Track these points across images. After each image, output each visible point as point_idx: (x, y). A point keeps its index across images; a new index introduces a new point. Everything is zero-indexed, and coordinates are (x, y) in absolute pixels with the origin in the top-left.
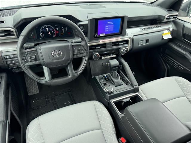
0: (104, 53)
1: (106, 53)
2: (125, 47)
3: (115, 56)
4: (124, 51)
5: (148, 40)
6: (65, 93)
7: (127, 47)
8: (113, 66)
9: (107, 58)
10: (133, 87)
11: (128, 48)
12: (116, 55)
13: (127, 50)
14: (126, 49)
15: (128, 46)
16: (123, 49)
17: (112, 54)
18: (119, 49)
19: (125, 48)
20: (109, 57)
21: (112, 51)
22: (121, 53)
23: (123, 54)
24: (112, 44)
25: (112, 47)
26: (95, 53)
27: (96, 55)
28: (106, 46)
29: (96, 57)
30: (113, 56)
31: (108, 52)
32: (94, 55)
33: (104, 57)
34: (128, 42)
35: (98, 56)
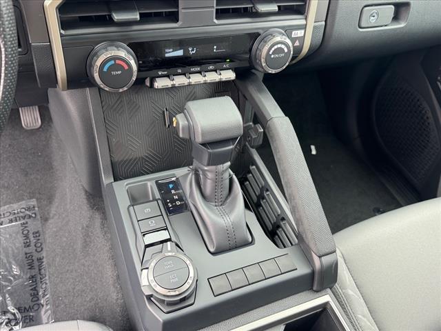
0: (171, 53)
1: (180, 53)
2: (288, 31)
3: (229, 75)
4: (280, 50)
5: (407, 5)
6: (11, 221)
7: (300, 33)
8: (209, 138)
9: (182, 87)
10: (310, 261)
11: (302, 39)
12: (235, 70)
13: (298, 50)
14: (293, 40)
15: (304, 27)
16: (278, 39)
17: (217, 61)
18: (254, 36)
20: (196, 79)
21: (215, 47)
22: (264, 65)
23: (273, 71)
24: (217, 5)
25: (215, 21)
26: (107, 51)
27: (113, 62)
28: (178, 12)
29: (114, 73)
30: (220, 74)
31: (191, 53)
32: (98, 63)
33: (168, 76)
34: (306, 3)
35: (126, 68)
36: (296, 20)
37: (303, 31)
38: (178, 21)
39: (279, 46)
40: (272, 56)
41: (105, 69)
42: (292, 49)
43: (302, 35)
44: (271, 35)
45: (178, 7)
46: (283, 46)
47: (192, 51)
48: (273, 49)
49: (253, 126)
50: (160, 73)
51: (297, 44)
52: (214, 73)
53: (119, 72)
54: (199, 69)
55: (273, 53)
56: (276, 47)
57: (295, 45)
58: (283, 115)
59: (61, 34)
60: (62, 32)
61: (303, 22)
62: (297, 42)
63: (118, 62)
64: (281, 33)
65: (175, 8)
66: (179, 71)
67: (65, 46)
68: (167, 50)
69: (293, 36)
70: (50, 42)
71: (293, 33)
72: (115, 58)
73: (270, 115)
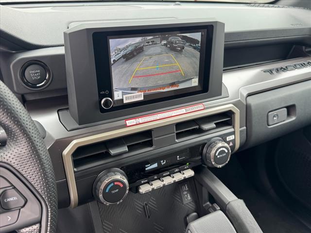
0: (149, 167)
1: (155, 165)
2: (223, 138)
3: (189, 173)
4: (223, 152)
5: (294, 106)
7: (232, 137)
9: (159, 189)
11: (234, 141)
12: (193, 169)
13: (233, 148)
14: (228, 143)
15: (233, 133)
16: (220, 145)
17: (180, 166)
18: (203, 145)
19: (225, 141)
20: (168, 180)
21: (178, 157)
22: (213, 163)
23: (220, 166)
24: (176, 130)
25: (177, 141)
26: (108, 176)
27: (112, 184)
28: (152, 140)
29: (113, 192)
30: (184, 174)
31: (163, 164)
32: (102, 187)
33: (148, 183)
34: (232, 118)
35: (122, 186)
36: (228, 130)
37: (233, 136)
38: (152, 146)
39: (221, 149)
40: (218, 157)
41: (107, 191)
42: (229, 149)
43: (234, 138)
44: (214, 142)
45: (151, 137)
46: (224, 149)
47: (163, 163)
48: (218, 152)
49: (211, 205)
50: (142, 182)
51: (231, 144)
52: (179, 173)
53: (117, 190)
54: (168, 173)
55: (218, 155)
56: (219, 150)
57: (230, 145)
58: (236, 198)
59: (74, 171)
60: (75, 170)
61: (232, 130)
62: (231, 143)
63: (116, 183)
64: (220, 140)
65: (150, 138)
66: (156, 177)
67: (77, 179)
68: (146, 166)
69: (228, 140)
70: (66, 178)
71: (227, 138)
72: (113, 181)
73: (228, 201)
